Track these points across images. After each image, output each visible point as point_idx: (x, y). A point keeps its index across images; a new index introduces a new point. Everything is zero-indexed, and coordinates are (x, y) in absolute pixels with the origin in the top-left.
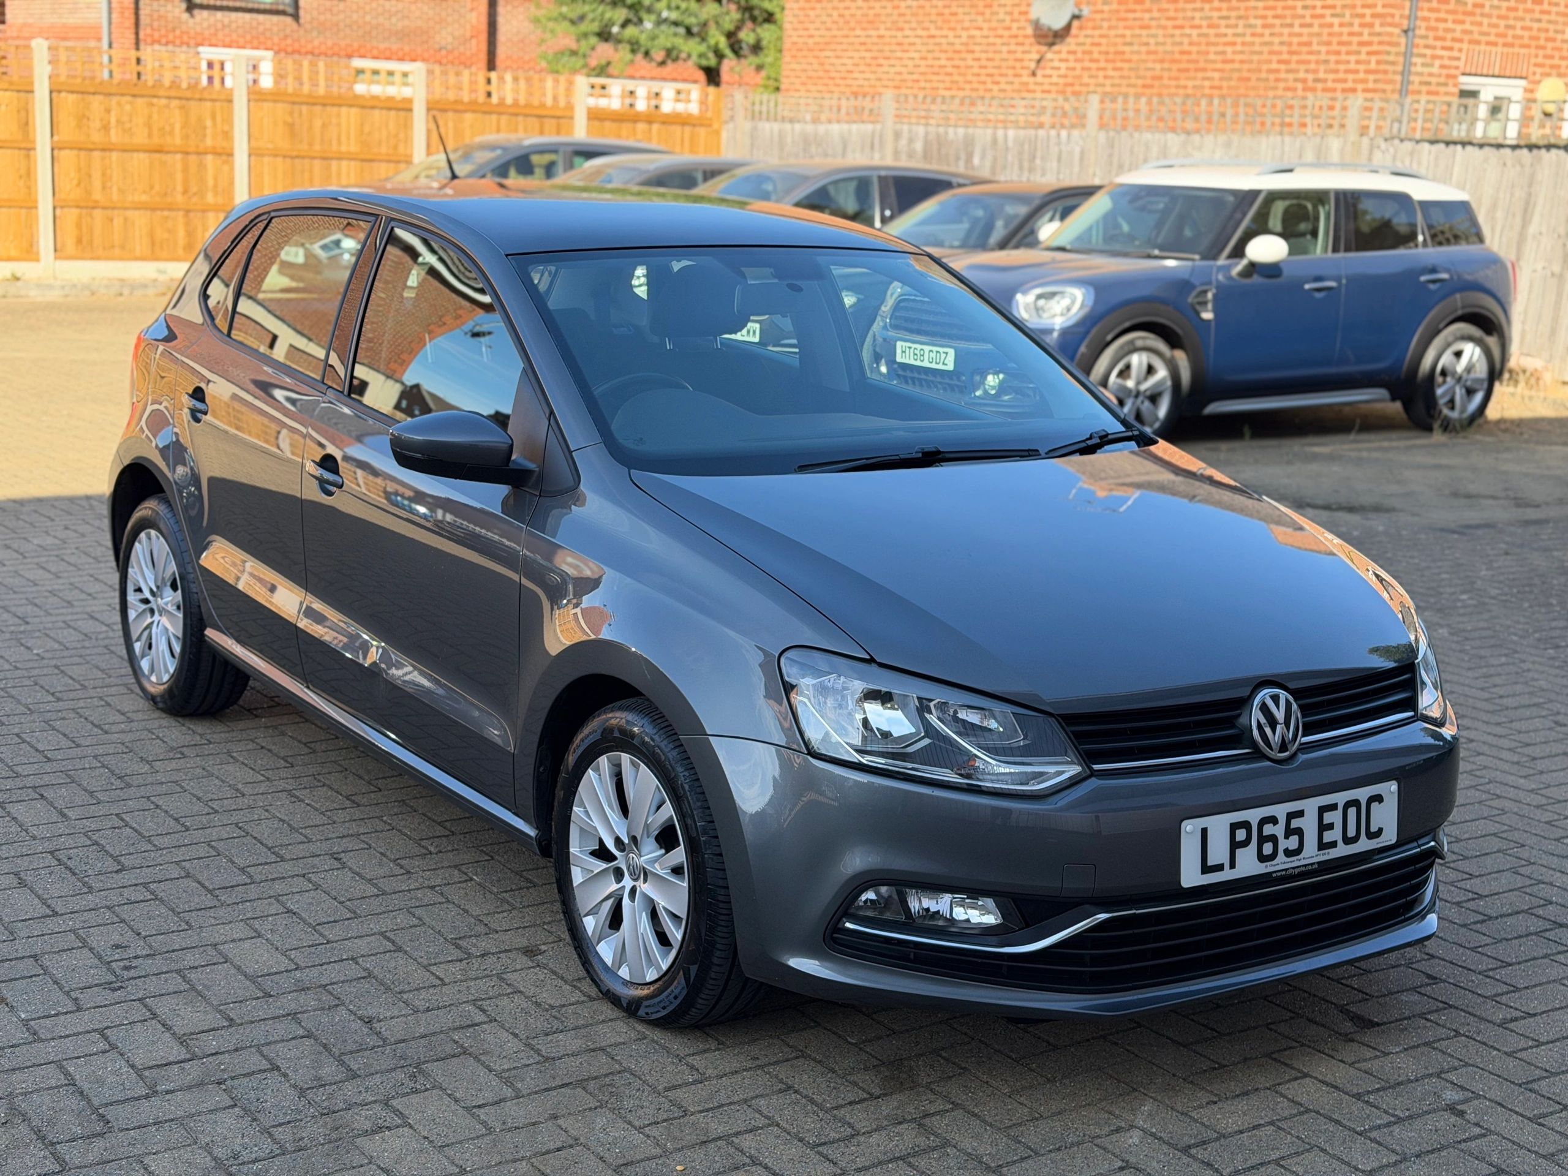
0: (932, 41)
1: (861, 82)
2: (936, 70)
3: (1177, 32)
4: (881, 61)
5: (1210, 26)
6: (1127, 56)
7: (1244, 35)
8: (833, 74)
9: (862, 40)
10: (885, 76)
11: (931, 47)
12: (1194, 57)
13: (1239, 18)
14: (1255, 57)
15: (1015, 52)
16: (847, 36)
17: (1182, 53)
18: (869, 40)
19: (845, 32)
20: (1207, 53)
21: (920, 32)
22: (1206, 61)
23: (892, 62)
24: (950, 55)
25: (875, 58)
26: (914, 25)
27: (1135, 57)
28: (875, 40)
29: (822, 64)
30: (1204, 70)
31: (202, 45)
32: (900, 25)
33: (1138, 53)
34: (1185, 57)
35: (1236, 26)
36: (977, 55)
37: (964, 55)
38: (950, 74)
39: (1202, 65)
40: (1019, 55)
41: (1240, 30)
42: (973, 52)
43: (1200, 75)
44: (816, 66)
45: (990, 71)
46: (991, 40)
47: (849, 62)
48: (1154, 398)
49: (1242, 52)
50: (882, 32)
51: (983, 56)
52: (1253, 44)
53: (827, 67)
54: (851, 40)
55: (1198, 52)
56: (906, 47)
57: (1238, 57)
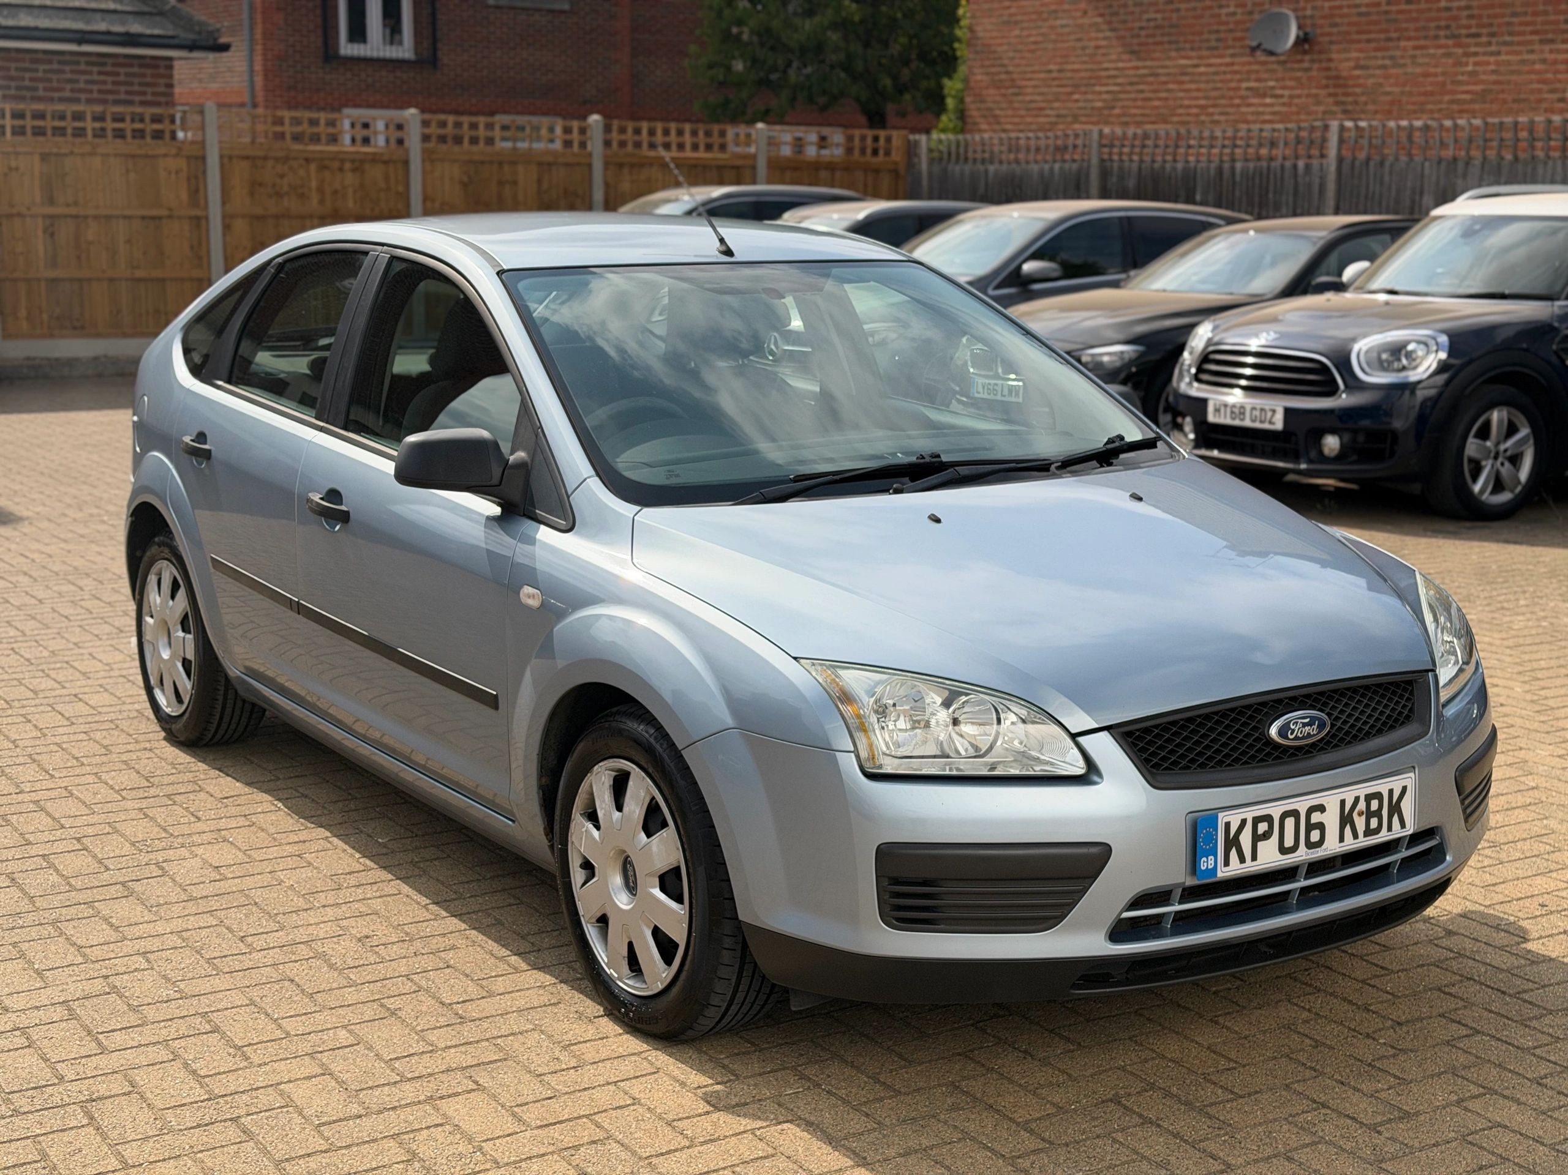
0: (1131, 72)
1: (1053, 119)
2: (1139, 103)
3: (1418, 52)
4: (1076, 97)
5: (1456, 45)
6: (1361, 81)
7: (1499, 53)
8: (1022, 113)
9: (1055, 75)
10: (1082, 112)
11: (1135, 80)
12: (1440, 79)
13: (1493, 35)
14: (1513, 78)
15: (1231, 81)
16: (1040, 72)
17: (1426, 75)
18: (1062, 75)
19: (1036, 68)
20: (1456, 74)
21: (1120, 65)
22: (1453, 82)
23: (1090, 97)
24: (1155, 87)
25: (1071, 93)
26: (1114, 57)
27: (1371, 81)
28: (1069, 75)
29: (1011, 102)
30: (1454, 92)
31: (346, 106)
32: (1099, 58)
33: (1373, 76)
34: (1431, 79)
35: (1489, 44)
36: (1187, 86)
37: (1171, 86)
38: (1157, 107)
39: (1449, 87)
40: (1233, 85)
41: (1493, 48)
42: (1182, 83)
43: (1447, 98)
44: (1004, 105)
45: (1202, 102)
46: (1202, 69)
47: (1038, 98)
48: (1515, 460)
49: (1494, 72)
50: (1076, 67)
51: (1193, 86)
52: (1509, 63)
53: (1016, 105)
54: (1043, 75)
55: (1444, 74)
56: (1105, 81)
57: (1494, 77)
